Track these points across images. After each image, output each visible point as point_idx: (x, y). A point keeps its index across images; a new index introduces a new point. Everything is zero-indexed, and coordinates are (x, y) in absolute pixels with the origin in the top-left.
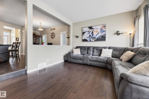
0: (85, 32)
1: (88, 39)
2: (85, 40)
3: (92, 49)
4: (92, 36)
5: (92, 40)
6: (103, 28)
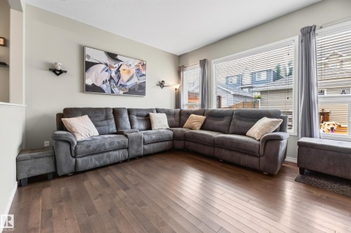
0: (93, 64)
1: (104, 87)
2: (93, 89)
3: (126, 115)
4: (116, 81)
5: (116, 90)
6: (141, 67)
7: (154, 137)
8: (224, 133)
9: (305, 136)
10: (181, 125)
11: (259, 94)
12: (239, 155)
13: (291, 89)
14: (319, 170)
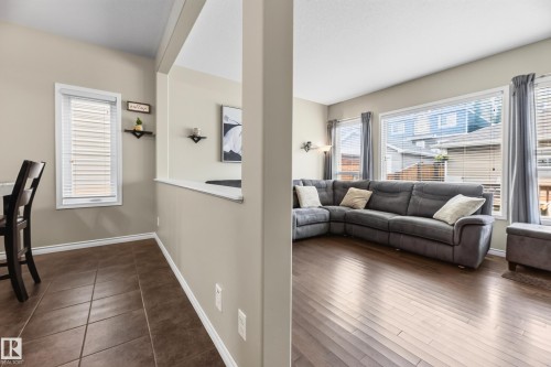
7: (308, 217)
8: (401, 214)
9: (519, 221)
10: (336, 202)
11: (445, 153)
12: (424, 243)
13: (499, 145)
14: (536, 265)
